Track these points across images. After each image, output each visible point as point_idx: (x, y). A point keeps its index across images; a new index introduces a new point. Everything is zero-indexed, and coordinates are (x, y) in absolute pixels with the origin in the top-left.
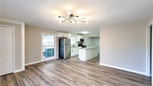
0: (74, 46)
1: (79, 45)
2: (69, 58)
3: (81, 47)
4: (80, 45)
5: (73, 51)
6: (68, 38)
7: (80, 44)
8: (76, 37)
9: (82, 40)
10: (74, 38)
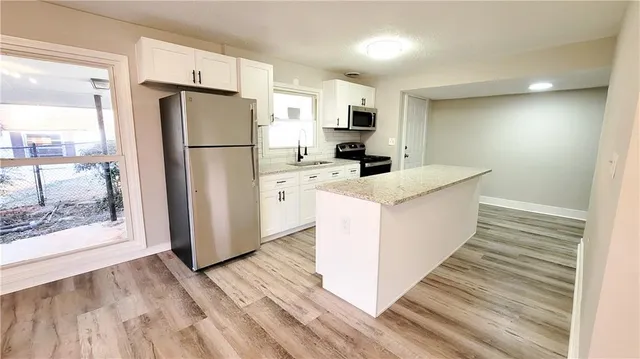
0: (300, 157)
1: (341, 154)
2: (251, 253)
3: (356, 165)
4: (348, 149)
5: (282, 197)
6: (244, 95)
7: (350, 145)
8: (321, 93)
9: (363, 119)
10: (308, 101)
